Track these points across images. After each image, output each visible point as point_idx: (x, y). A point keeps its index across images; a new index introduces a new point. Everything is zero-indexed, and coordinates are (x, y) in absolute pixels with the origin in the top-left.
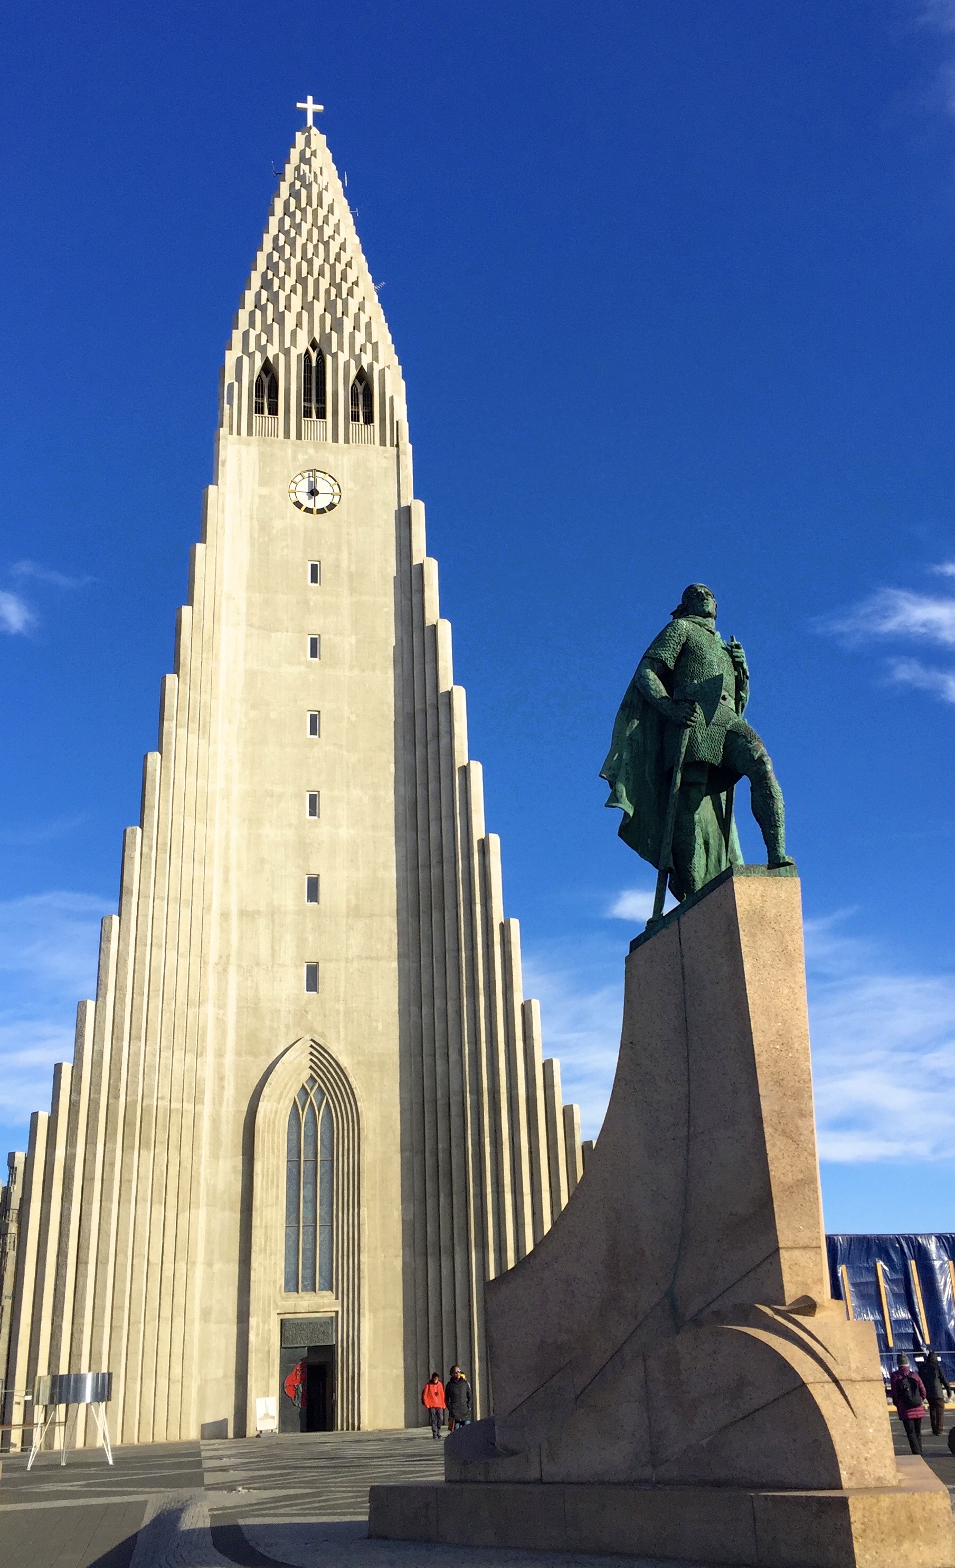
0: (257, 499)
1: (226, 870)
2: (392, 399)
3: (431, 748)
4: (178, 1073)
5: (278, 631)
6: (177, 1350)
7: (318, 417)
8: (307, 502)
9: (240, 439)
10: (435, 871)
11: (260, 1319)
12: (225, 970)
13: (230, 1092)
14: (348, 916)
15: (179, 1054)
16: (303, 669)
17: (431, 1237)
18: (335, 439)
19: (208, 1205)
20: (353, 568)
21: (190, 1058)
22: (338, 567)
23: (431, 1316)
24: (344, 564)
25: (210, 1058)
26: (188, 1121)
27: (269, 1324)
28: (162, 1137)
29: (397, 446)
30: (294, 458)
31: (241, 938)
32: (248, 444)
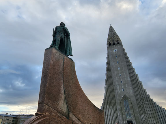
2: (120, 42)
3: (130, 68)
4: (113, 99)
5: (114, 62)
6: (118, 123)
7: (114, 45)
10: (133, 79)
13: (118, 101)
17: (140, 113)
19: (118, 110)
22: (118, 56)
23: (142, 121)
25: (116, 98)
27: (126, 121)
28: (113, 104)
29: (121, 45)
31: (116, 87)
32: (109, 49)
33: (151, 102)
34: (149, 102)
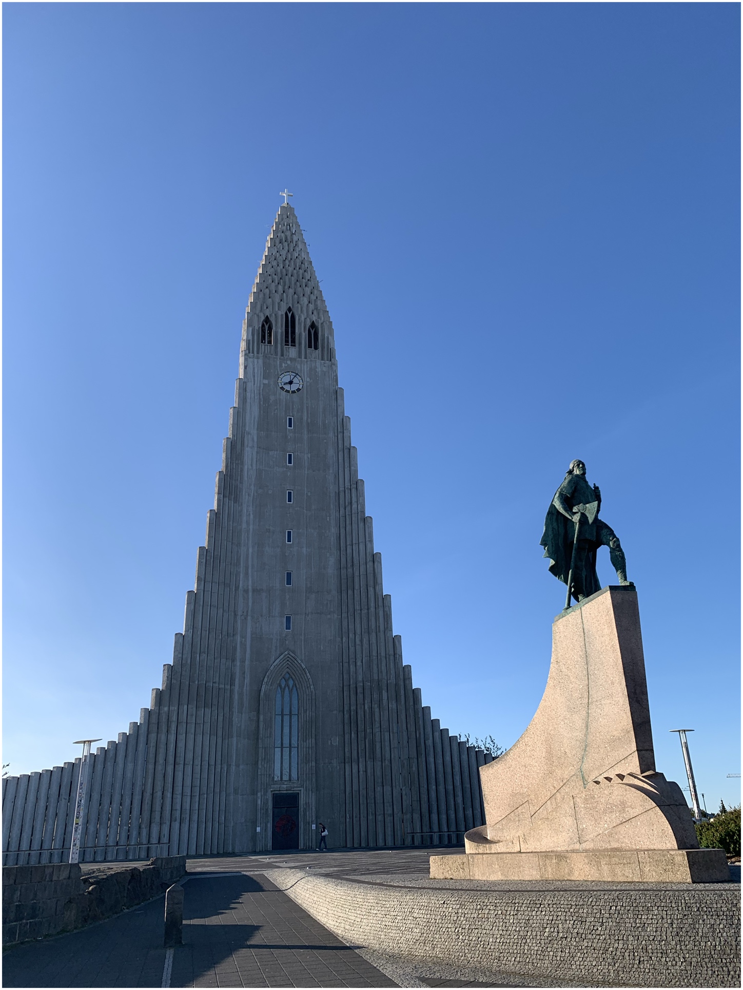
0: (262, 386)
1: (247, 568)
2: (328, 338)
3: (348, 509)
4: (223, 671)
5: (272, 450)
6: (223, 808)
7: (292, 345)
8: (287, 387)
9: (254, 356)
10: (350, 570)
11: (263, 794)
12: (246, 619)
13: (247, 681)
14: (306, 592)
15: (223, 661)
16: (285, 469)
17: (347, 754)
18: (300, 357)
19: (237, 736)
20: (309, 421)
22: (302, 419)
23: (347, 793)
24: (305, 418)
25: (238, 664)
26: (228, 694)
27: (267, 796)
28: (215, 702)
29: (331, 361)
30: (281, 366)
31: (253, 603)
32: (258, 358)
33: (412, 703)
34: (403, 702)
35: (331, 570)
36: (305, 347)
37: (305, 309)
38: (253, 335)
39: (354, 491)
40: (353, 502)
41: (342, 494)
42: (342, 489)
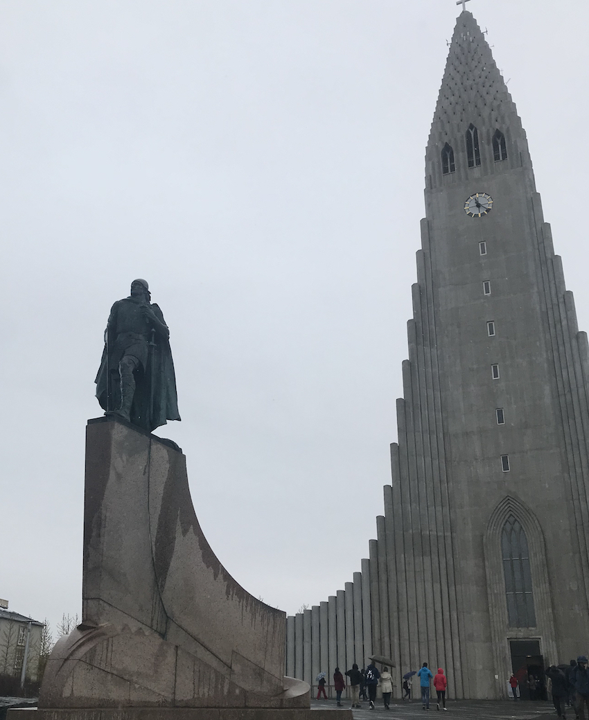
0: (449, 218)
1: (454, 413)
4: (440, 518)
5: (467, 284)
8: (475, 211)
9: (437, 189)
11: (497, 641)
12: (459, 464)
13: (469, 526)
14: (521, 428)
16: (482, 301)
18: (486, 174)
19: (465, 583)
20: (504, 240)
21: (446, 509)
22: (495, 240)
25: (457, 509)
26: (449, 541)
27: (503, 644)
28: (434, 549)
29: (522, 166)
30: (466, 190)
31: (465, 447)
35: (547, 400)
36: (491, 161)
37: (487, 120)
38: (433, 168)
39: (561, 306)
40: (562, 318)
41: (550, 312)
42: (549, 306)
